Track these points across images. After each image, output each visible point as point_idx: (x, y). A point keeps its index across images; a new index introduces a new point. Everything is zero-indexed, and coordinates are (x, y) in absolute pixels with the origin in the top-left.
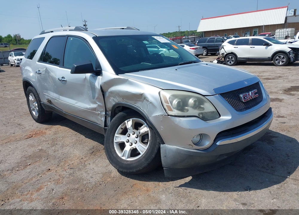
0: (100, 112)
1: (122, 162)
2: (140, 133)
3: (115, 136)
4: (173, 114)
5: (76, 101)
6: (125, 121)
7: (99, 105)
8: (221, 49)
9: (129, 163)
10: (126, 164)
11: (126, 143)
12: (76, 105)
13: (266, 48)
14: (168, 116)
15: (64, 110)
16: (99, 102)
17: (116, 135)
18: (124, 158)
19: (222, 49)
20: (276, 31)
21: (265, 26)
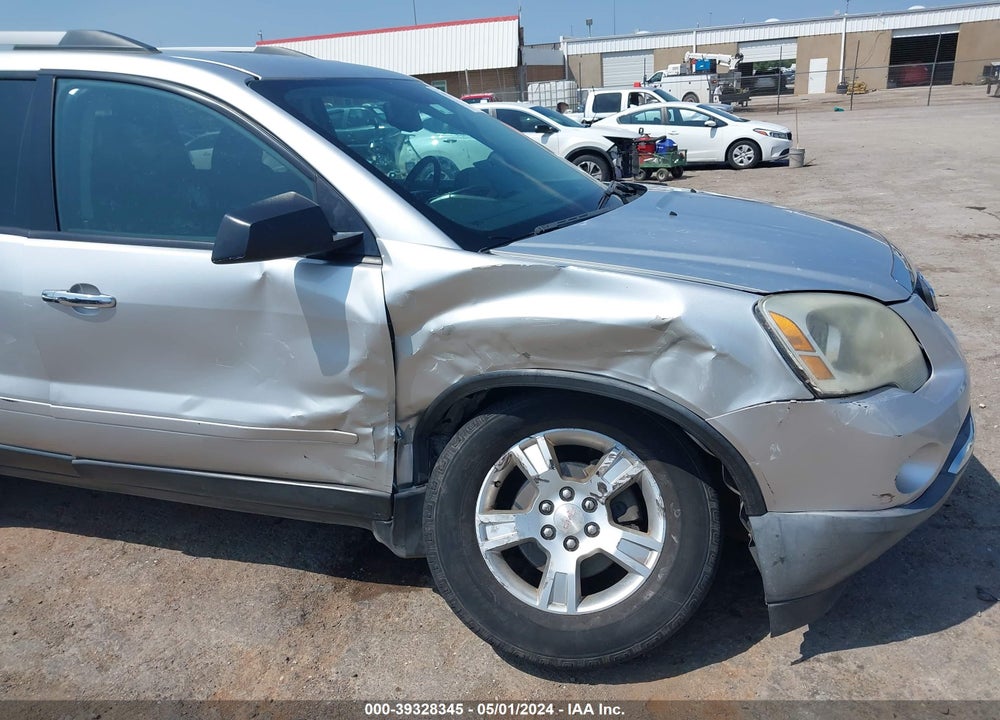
0: (371, 430)
1: (564, 627)
2: (602, 487)
3: (477, 523)
4: (839, 391)
5: (186, 398)
6: (511, 446)
7: (368, 401)
8: (400, 148)
9: (597, 622)
10: (584, 631)
11: (544, 543)
12: (187, 414)
13: (544, 139)
14: (815, 398)
15: (77, 448)
16: (368, 384)
17: (479, 518)
18: (560, 609)
19: (405, 146)
20: (529, 88)
21: (471, 73)
